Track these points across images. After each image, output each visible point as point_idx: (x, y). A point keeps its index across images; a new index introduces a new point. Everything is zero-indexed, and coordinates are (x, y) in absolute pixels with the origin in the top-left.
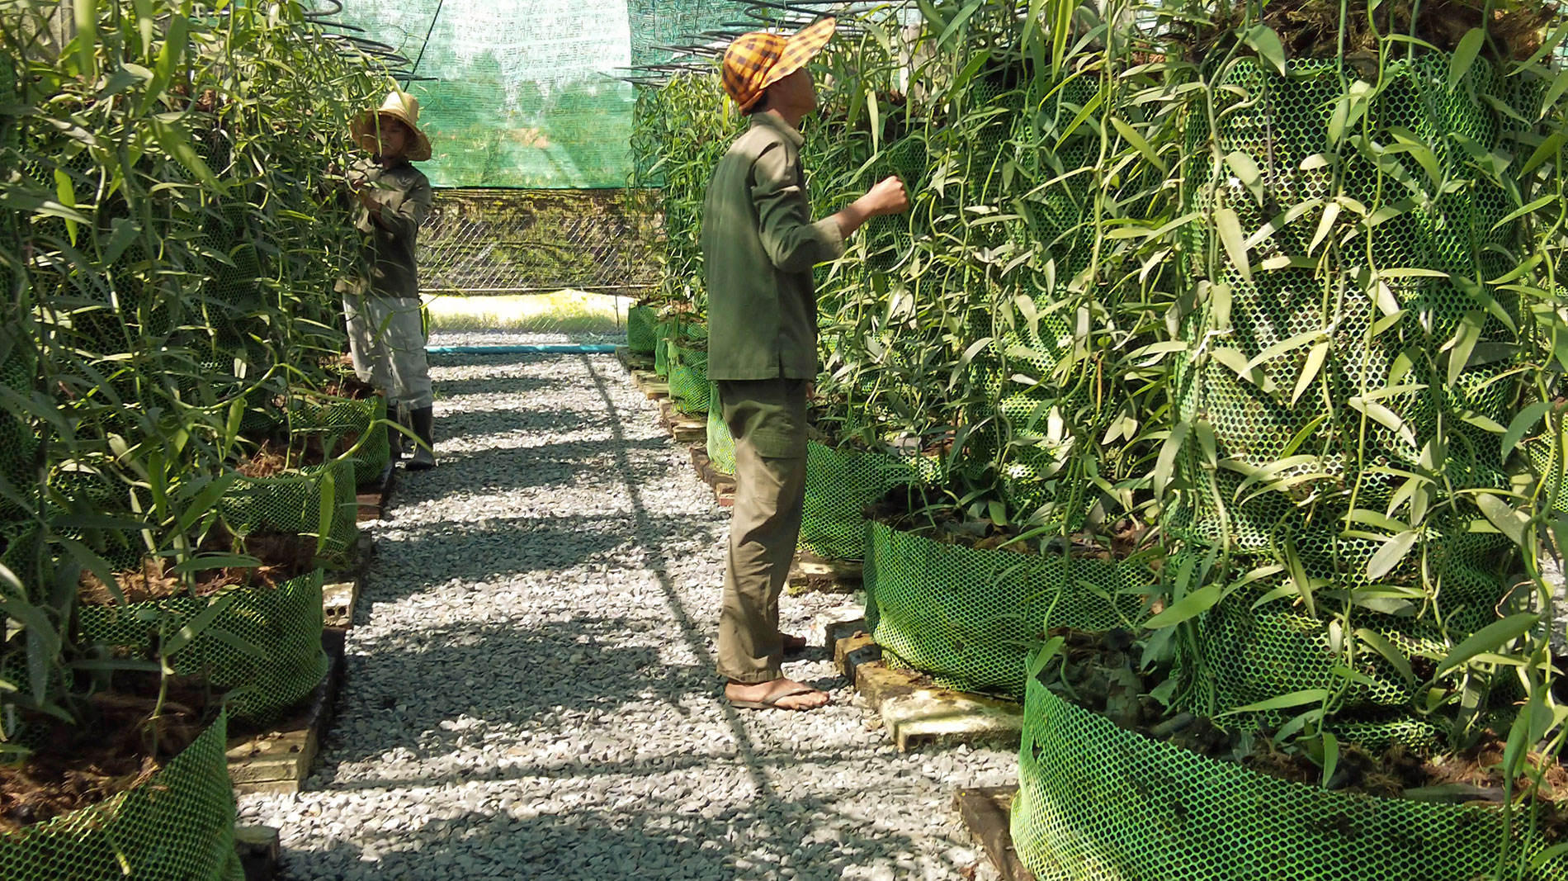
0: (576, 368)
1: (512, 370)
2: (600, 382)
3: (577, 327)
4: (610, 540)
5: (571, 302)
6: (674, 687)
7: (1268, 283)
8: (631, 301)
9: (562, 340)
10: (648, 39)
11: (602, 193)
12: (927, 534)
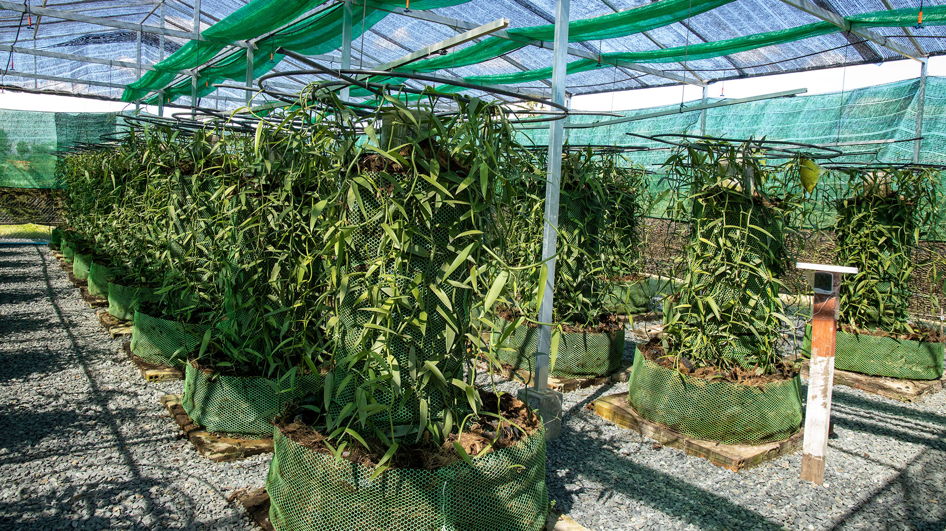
0: (34, 249)
1: (14, 250)
2: (41, 254)
3: (34, 236)
4: (37, 295)
5: (30, 228)
6: (50, 327)
7: (182, 221)
8: (53, 228)
9: (30, 241)
10: (64, 138)
11: (43, 190)
12: (123, 285)
